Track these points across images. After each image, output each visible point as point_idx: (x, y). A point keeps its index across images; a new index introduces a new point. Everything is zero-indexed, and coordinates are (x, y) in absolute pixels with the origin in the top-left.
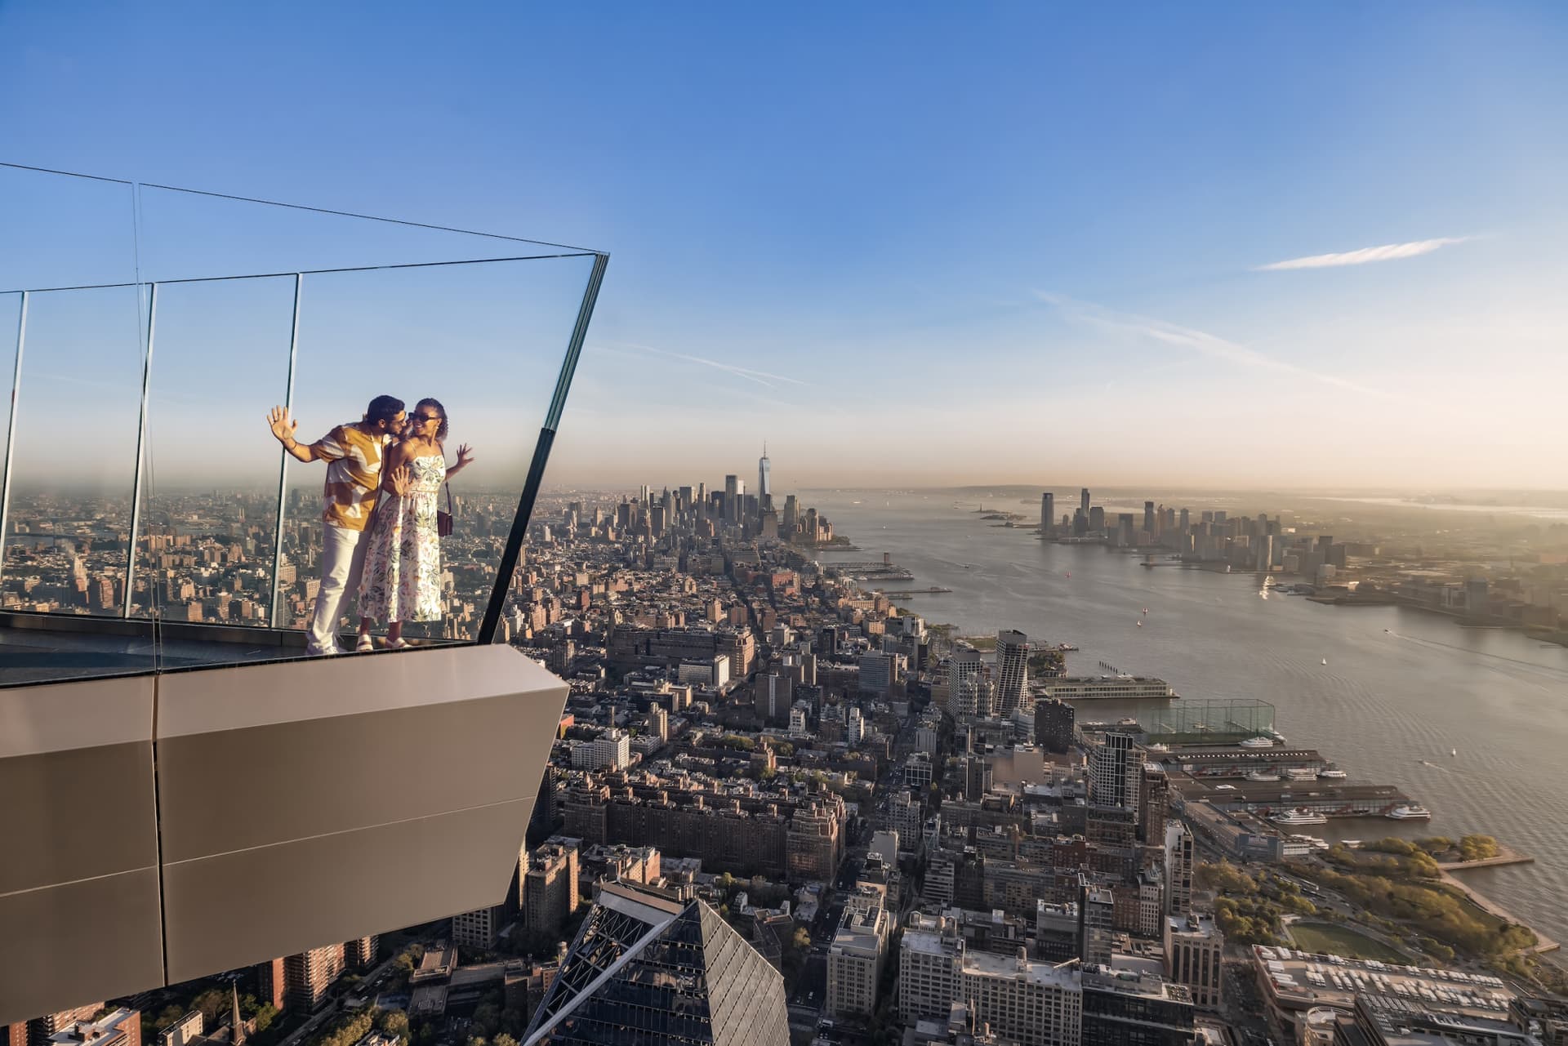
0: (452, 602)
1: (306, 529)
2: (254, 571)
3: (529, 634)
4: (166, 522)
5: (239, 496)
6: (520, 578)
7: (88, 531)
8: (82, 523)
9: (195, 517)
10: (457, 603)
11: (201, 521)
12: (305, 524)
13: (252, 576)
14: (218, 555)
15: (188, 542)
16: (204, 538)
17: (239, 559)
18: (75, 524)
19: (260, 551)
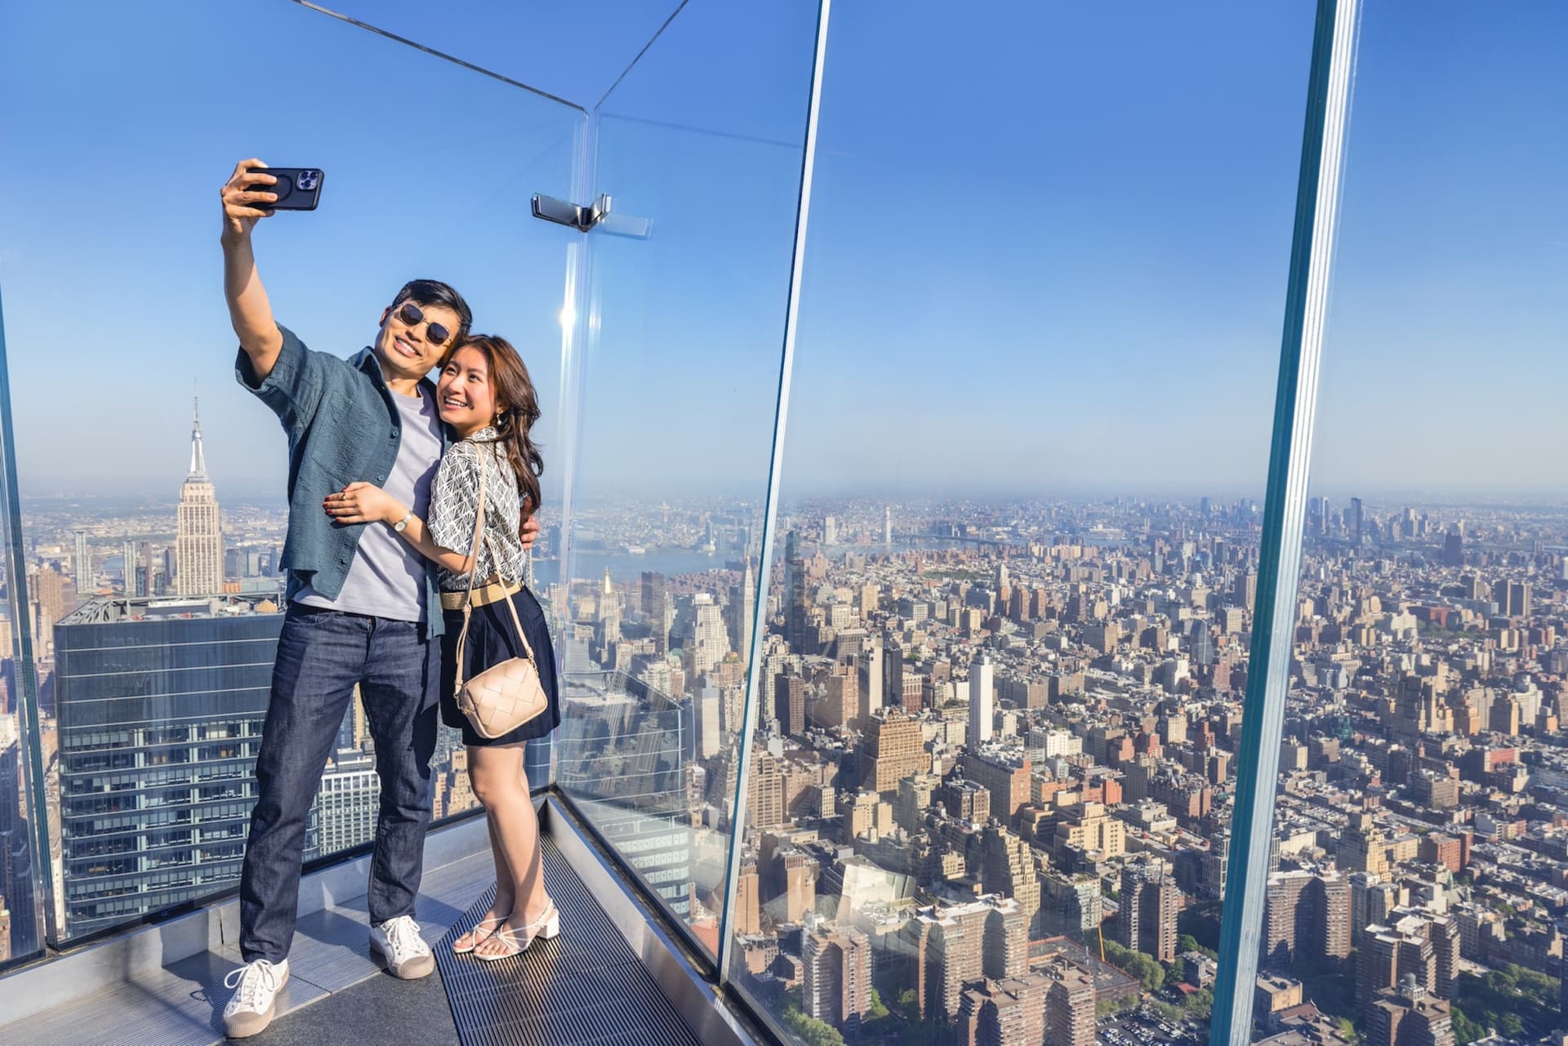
0: (1418, 658)
1: (1220, 544)
2: (1165, 591)
3: (1552, 725)
4: (1072, 531)
5: (1143, 505)
6: (1526, 633)
7: (1005, 536)
8: (1000, 529)
9: (1100, 527)
10: (1426, 660)
11: (1105, 530)
12: (1218, 540)
13: (1163, 598)
14: (1125, 572)
15: (1096, 555)
16: (1112, 550)
17: (1148, 576)
18: (994, 529)
19: (1167, 569)
